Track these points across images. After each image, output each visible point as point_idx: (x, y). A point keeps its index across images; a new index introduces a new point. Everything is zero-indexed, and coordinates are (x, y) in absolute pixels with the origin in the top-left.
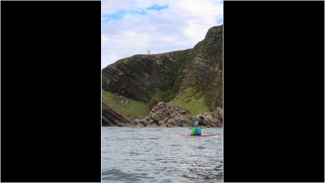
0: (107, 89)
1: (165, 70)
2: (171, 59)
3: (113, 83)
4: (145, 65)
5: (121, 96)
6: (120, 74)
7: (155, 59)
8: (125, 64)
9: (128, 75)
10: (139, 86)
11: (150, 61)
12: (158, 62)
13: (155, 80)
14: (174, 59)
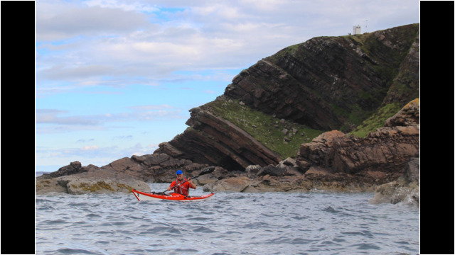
0: (256, 106)
1: (372, 67)
2: (388, 43)
3: (268, 94)
4: (331, 58)
5: (283, 120)
6: (282, 76)
7: (352, 45)
8: (292, 57)
9: (296, 78)
10: (319, 100)
11: (342, 49)
12: (358, 51)
13: (350, 87)
14: (394, 43)
